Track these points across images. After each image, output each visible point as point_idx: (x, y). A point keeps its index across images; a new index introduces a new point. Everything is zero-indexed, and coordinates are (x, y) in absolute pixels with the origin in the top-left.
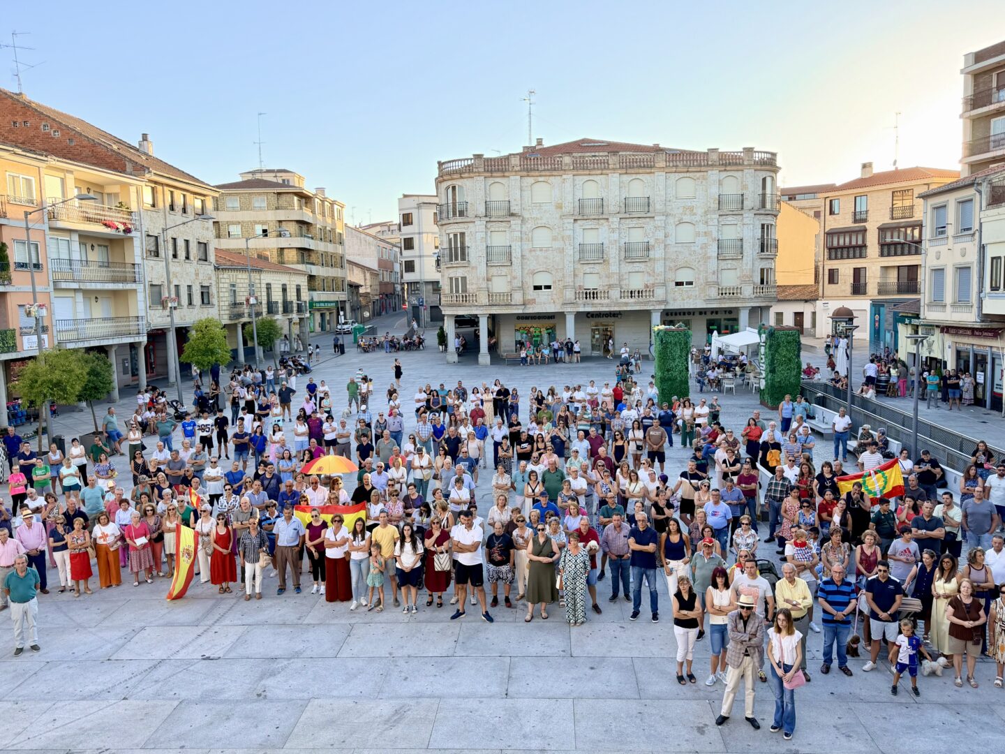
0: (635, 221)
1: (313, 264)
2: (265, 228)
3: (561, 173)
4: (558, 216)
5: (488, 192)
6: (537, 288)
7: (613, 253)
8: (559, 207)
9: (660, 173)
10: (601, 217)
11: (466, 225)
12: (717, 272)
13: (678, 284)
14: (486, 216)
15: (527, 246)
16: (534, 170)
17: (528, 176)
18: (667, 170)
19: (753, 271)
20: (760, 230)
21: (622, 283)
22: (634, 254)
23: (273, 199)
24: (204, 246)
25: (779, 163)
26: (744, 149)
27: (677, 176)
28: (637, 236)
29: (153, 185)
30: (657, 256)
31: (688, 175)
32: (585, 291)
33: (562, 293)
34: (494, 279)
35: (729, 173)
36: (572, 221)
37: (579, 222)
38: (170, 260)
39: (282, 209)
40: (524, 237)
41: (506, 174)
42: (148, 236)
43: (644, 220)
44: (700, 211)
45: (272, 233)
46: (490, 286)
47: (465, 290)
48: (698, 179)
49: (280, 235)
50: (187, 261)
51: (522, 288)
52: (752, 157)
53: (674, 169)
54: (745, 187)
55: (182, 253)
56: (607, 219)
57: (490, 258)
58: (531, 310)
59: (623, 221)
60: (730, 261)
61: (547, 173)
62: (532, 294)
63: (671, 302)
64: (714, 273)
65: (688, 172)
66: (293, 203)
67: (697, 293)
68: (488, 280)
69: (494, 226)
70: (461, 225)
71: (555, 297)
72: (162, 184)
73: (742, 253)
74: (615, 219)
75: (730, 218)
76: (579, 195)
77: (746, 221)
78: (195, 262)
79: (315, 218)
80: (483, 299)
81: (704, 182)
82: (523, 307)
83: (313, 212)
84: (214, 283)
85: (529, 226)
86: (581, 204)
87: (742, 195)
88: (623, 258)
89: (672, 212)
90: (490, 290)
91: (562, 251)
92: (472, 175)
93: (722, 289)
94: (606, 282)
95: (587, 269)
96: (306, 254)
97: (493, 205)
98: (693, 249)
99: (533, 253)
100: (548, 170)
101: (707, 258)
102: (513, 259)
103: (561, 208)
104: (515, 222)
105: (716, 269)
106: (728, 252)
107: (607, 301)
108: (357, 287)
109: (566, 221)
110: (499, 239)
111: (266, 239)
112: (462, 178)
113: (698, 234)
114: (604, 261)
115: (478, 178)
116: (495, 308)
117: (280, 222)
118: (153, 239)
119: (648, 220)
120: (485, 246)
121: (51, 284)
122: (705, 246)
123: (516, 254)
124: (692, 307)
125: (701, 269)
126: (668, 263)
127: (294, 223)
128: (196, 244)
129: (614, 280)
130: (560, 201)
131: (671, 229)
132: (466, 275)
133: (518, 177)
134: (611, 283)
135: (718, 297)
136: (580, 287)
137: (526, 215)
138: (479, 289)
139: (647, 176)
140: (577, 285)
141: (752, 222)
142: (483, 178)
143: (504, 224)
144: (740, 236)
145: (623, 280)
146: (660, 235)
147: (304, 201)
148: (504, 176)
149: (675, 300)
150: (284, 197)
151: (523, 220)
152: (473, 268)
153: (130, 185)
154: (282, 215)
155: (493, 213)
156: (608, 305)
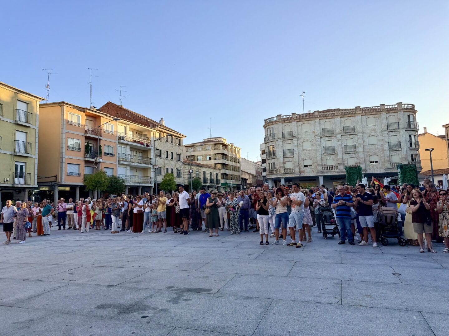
0: (348, 136)
1: (227, 170)
2: (210, 157)
3: (314, 119)
4: (313, 136)
5: (283, 129)
6: (305, 166)
7: (339, 150)
8: (314, 132)
9: (358, 116)
10: (333, 135)
11: (274, 142)
12: (390, 156)
13: (371, 162)
14: (283, 138)
15: (300, 149)
16: (303, 119)
17: (300, 121)
18: (362, 115)
19: (407, 155)
20: (409, 138)
21: (344, 163)
22: (348, 150)
23: (213, 146)
24: (179, 155)
25: (416, 109)
26: (397, 103)
27: (367, 117)
28: (350, 143)
29: (160, 132)
30: (360, 150)
31: (372, 116)
32: (327, 167)
33: (317, 168)
34: (287, 163)
35: (391, 114)
36: (320, 138)
37: (323, 138)
38: (165, 159)
39: (216, 149)
40: (299, 145)
41: (291, 121)
42: (157, 149)
43: (352, 136)
44: (379, 131)
45: (212, 158)
46: (285, 166)
47: (275, 167)
48: (377, 117)
49: (215, 159)
50: (172, 160)
51: (299, 166)
52: (402, 106)
53: (365, 114)
54: (400, 119)
55: (170, 157)
56: (336, 136)
57: (284, 155)
58: (303, 175)
59: (343, 137)
60: (395, 152)
61: (308, 119)
62: (303, 168)
63: (368, 170)
64: (388, 157)
65: (371, 115)
66: (220, 147)
67: (381, 166)
68: (284, 163)
69: (286, 142)
70: (273, 142)
71: (313, 169)
72: (164, 132)
73: (401, 148)
74: (339, 136)
75: (393, 133)
76: (322, 127)
77: (401, 134)
78: (175, 161)
79: (228, 153)
80: (282, 171)
81: (379, 118)
82: (299, 174)
83: (228, 151)
84: (182, 169)
85: (301, 141)
86: (324, 131)
87: (398, 123)
88: (344, 152)
89: (365, 132)
90: (285, 167)
91: (316, 150)
92: (277, 123)
93: (393, 164)
94: (336, 162)
95: (328, 157)
96: (225, 166)
97: (286, 133)
98: (377, 147)
99: (303, 152)
100: (308, 118)
101: (383, 151)
102: (294, 154)
103: (315, 133)
104: (295, 140)
105: (389, 155)
106: (393, 148)
107: (337, 170)
108: (246, 180)
109: (317, 138)
110: (288, 147)
111: (210, 161)
112: (273, 124)
113: (379, 140)
114: (336, 154)
115: (279, 124)
116: (287, 174)
117: (215, 154)
118: (159, 151)
119: (354, 135)
120: (282, 150)
121: (117, 161)
122: (382, 146)
123: (296, 152)
124: (378, 172)
125: (382, 155)
126: (365, 154)
127: (220, 154)
128: (176, 154)
129: (340, 161)
130: (314, 130)
131: (366, 139)
132: (275, 162)
133: (296, 122)
134: (339, 163)
135: (391, 167)
136: (325, 165)
137: (300, 137)
138: (280, 167)
139: (353, 117)
140: (323, 164)
141: (404, 134)
142: (281, 123)
143: (290, 141)
144: (399, 140)
145: (344, 161)
146: (361, 141)
147: (224, 147)
148: (290, 122)
149: (370, 169)
150: (217, 146)
151: (298, 139)
152: (278, 159)
153: (150, 131)
154: (216, 152)
155: (286, 136)
156: (338, 172)
